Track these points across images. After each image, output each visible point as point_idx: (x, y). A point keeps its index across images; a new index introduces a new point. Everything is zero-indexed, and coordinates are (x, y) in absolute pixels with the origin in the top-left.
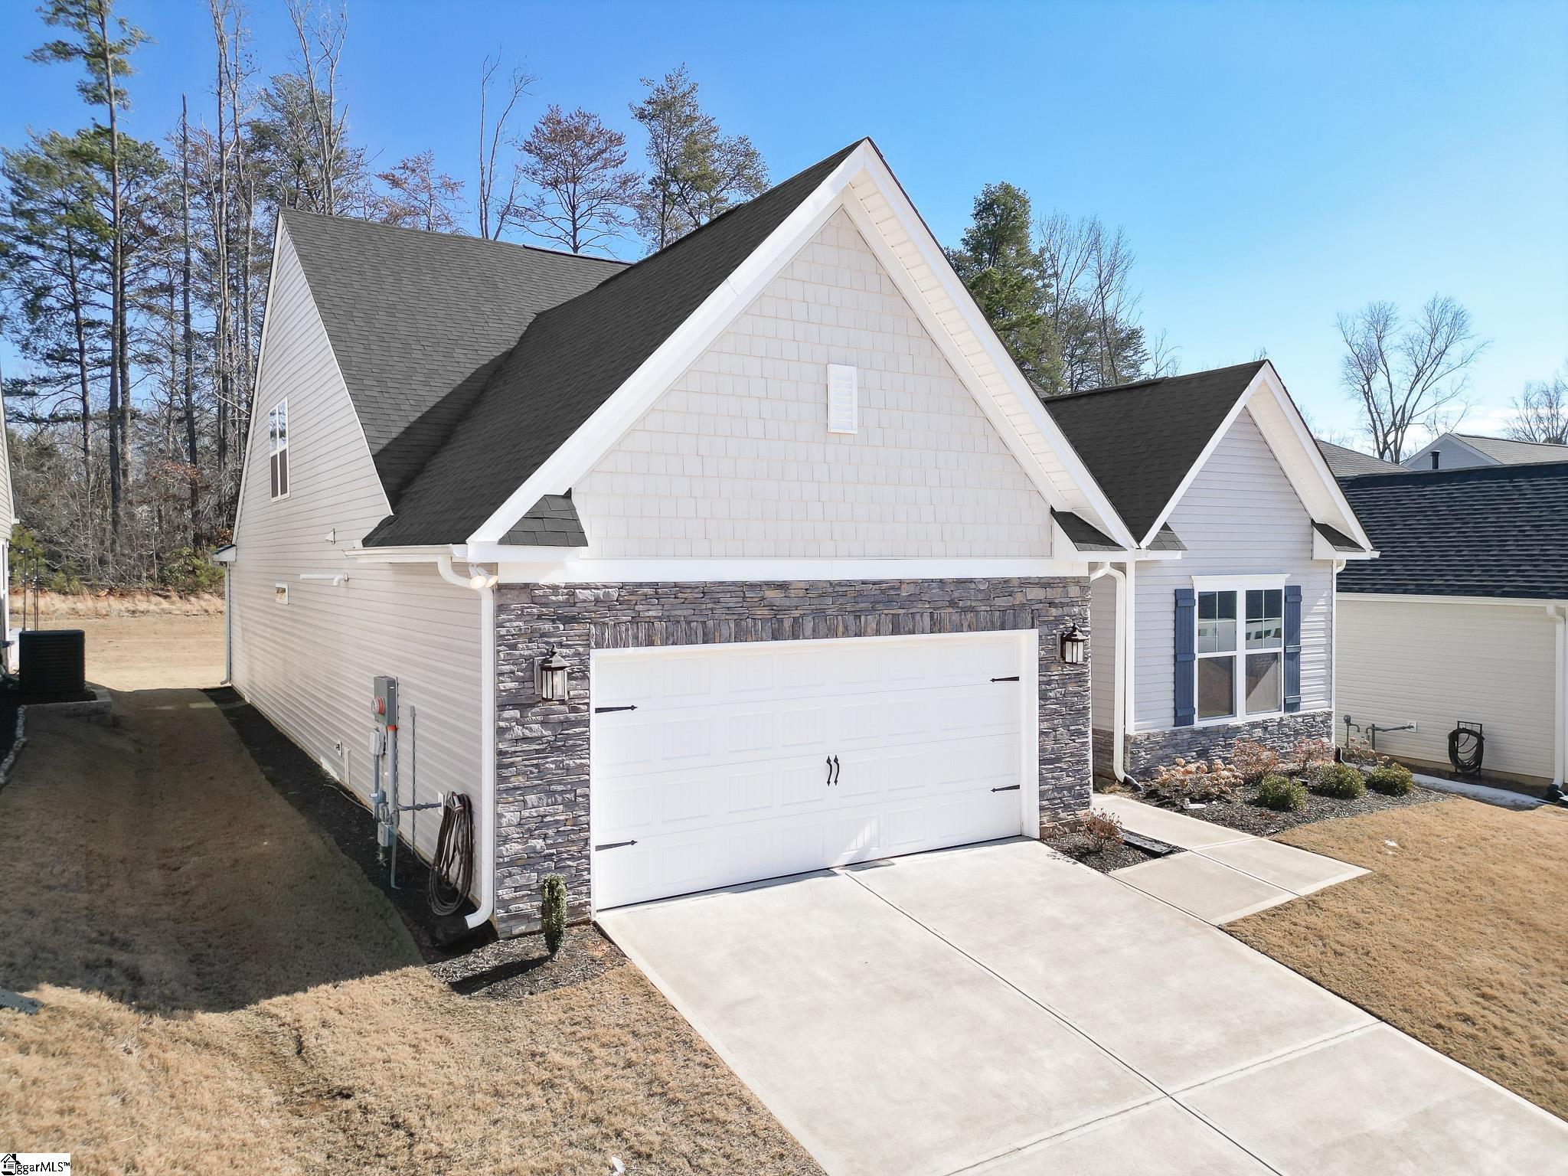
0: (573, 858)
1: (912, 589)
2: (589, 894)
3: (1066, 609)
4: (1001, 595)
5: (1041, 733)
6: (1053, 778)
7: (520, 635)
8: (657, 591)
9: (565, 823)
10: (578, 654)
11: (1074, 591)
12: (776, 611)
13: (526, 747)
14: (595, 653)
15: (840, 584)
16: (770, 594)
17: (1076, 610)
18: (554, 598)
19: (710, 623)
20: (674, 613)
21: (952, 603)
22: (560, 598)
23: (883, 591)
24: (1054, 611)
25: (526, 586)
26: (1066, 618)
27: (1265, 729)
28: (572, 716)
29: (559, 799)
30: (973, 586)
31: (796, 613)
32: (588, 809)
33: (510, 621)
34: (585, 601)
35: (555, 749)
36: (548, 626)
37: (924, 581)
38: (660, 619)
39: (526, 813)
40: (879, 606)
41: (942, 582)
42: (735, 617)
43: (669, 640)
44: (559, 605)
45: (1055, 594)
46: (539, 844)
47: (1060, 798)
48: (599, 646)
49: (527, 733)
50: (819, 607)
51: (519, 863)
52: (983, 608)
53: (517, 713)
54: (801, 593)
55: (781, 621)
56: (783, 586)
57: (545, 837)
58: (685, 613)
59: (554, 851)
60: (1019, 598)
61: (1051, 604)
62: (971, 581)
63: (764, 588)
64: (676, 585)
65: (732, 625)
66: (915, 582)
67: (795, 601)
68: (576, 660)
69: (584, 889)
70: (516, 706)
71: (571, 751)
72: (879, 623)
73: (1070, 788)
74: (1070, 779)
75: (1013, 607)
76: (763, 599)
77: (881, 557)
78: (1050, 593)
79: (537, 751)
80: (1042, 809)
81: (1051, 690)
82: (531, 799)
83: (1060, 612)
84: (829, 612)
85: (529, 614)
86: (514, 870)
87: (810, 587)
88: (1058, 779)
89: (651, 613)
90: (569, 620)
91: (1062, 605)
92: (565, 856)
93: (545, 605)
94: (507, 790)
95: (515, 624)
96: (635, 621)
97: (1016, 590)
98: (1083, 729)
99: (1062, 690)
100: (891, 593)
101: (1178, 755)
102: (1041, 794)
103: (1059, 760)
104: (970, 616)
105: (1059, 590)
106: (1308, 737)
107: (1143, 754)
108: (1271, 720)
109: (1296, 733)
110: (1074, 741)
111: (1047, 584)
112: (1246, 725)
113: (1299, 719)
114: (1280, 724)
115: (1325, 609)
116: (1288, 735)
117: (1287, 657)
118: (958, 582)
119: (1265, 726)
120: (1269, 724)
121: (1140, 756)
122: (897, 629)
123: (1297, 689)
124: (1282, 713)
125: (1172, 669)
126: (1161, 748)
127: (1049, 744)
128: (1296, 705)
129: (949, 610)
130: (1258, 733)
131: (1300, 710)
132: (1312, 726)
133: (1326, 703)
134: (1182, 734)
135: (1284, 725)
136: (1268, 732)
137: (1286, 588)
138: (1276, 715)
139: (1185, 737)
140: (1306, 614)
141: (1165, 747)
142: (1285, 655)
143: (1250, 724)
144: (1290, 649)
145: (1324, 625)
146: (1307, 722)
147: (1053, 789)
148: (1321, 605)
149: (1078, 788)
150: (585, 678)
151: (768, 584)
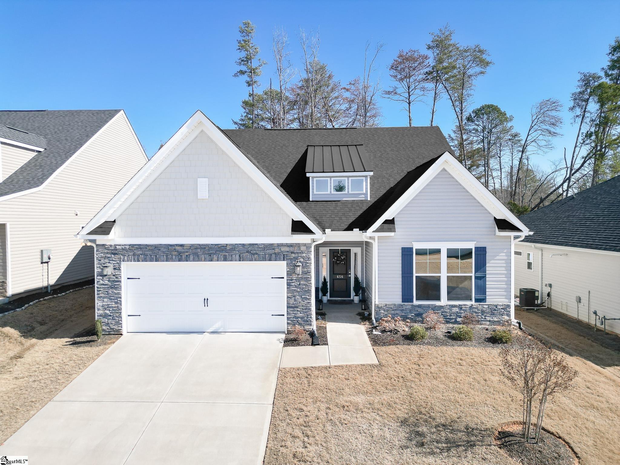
0: (117, 317)
1: (231, 247)
2: (121, 327)
3: (300, 255)
4: (269, 249)
5: (288, 297)
7: (102, 258)
8: (140, 247)
9: (115, 307)
10: (118, 263)
11: (303, 248)
12: (180, 253)
13: (103, 286)
14: (122, 263)
15: (203, 245)
16: (177, 248)
17: (304, 255)
18: (111, 248)
19: (158, 256)
20: (146, 253)
21: (248, 252)
22: (112, 248)
23: (219, 248)
24: (293, 255)
25: (103, 245)
26: (299, 258)
27: (461, 308)
28: (116, 279)
29: (113, 301)
30: (257, 246)
31: (187, 254)
32: (121, 304)
33: (99, 254)
34: (119, 249)
35: (112, 288)
36: (109, 255)
37: (236, 244)
38: (141, 254)
39: (104, 303)
40: (217, 252)
41: (243, 245)
42: (165, 254)
43: (145, 260)
44: (112, 250)
45: (296, 250)
46: (108, 312)
47: (297, 321)
48: (123, 261)
49: (104, 283)
50: (195, 252)
51: (103, 316)
52: (261, 253)
53: (101, 278)
54: (188, 248)
55: (181, 256)
56: (182, 245)
57: (110, 310)
58: (149, 253)
59: (112, 314)
60: (277, 251)
61: (292, 253)
62: (256, 244)
63: (175, 246)
64: (146, 245)
65: (165, 257)
66: (232, 245)
67: (186, 250)
68: (117, 265)
69: (120, 325)
70: (101, 276)
71: (116, 289)
72: (218, 257)
73: (302, 318)
74: (302, 314)
75: (275, 253)
76: (175, 249)
77: (219, 236)
78: (292, 249)
79: (108, 288)
80: (288, 323)
81: (292, 283)
82: (105, 300)
83: (297, 255)
84: (199, 254)
85: (104, 252)
86: (101, 318)
87: (192, 245)
88: (295, 314)
89: (138, 253)
90: (115, 254)
91: (298, 253)
92: (115, 316)
93: (108, 250)
94: (99, 297)
95: (100, 255)
96: (134, 255)
97: (275, 248)
98: (308, 297)
99: (298, 283)
100: (223, 248)
101: (403, 314)
102: (288, 319)
103: (297, 307)
104: (256, 256)
105: (296, 248)
106: (491, 314)
107: (383, 311)
108: (465, 305)
109: (483, 312)
110: (304, 301)
111: (291, 245)
112: (447, 306)
113: (485, 306)
114: (471, 307)
115: (505, 258)
116: (477, 312)
117: (476, 278)
118: (250, 245)
119: (460, 307)
120: (463, 307)
121: (381, 313)
122: (225, 259)
123: (484, 293)
124: (473, 302)
125: (401, 279)
126: (393, 310)
127: (292, 301)
128: (483, 300)
129: (247, 254)
130: (456, 310)
131: (486, 302)
132: (495, 310)
133: (507, 300)
134: (406, 306)
135: (474, 308)
136: (463, 310)
137: (475, 248)
138: (469, 303)
139: (408, 307)
140: (491, 260)
141: (396, 310)
142: (475, 277)
143: (450, 305)
144: (479, 274)
145: (505, 265)
146: (491, 308)
147: (293, 317)
148: (503, 256)
149: (306, 318)
150: (120, 269)
151: (176, 245)
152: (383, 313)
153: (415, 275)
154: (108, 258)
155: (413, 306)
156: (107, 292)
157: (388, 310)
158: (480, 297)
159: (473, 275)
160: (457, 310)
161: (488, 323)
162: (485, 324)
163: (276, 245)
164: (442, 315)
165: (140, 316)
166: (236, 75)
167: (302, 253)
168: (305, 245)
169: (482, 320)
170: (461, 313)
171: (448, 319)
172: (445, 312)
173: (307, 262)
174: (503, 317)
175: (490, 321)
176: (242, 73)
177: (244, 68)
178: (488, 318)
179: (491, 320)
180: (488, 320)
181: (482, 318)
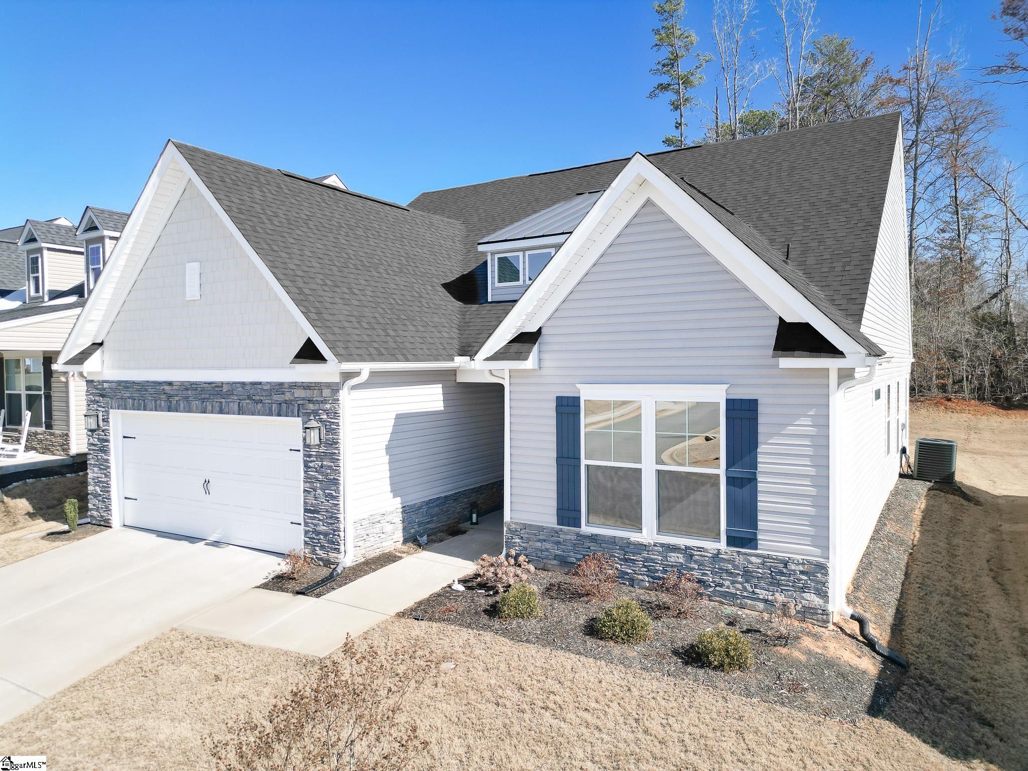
0: (106, 498)
1: (227, 388)
2: (111, 515)
3: (321, 406)
4: (277, 393)
5: (305, 491)
6: (312, 523)
7: (91, 401)
8: (127, 385)
9: (105, 482)
10: (106, 411)
11: (326, 392)
12: (169, 397)
13: (93, 448)
14: (110, 410)
15: (194, 383)
16: (167, 388)
17: (328, 406)
18: (99, 386)
19: (146, 401)
20: (133, 395)
21: (249, 398)
23: (213, 388)
24: (311, 406)
25: (92, 381)
26: (321, 412)
27: (690, 556)
28: (105, 437)
29: (103, 472)
30: (260, 387)
31: (177, 398)
32: (110, 479)
34: (106, 388)
35: (101, 451)
36: (97, 398)
37: (234, 383)
39: (95, 475)
40: (212, 397)
41: (243, 384)
42: (153, 399)
43: (132, 408)
44: (100, 389)
45: (315, 394)
46: (98, 489)
47: (318, 540)
48: (111, 408)
49: (93, 442)
50: (185, 395)
51: (94, 495)
52: (267, 401)
53: (91, 433)
54: (178, 388)
55: (171, 402)
56: (170, 384)
57: (100, 487)
58: (137, 395)
59: (102, 494)
60: (288, 396)
61: (310, 401)
62: (260, 383)
63: (164, 384)
64: (133, 382)
65: (153, 403)
66: (228, 383)
67: (176, 392)
68: (106, 414)
69: (110, 513)
71: (105, 452)
72: (212, 406)
73: (326, 535)
74: (325, 528)
75: (286, 402)
76: (163, 390)
77: (214, 368)
78: (309, 394)
80: (306, 543)
81: (311, 462)
83: (317, 406)
84: (190, 399)
85: (93, 393)
87: (182, 384)
88: (315, 525)
89: (126, 395)
90: (103, 396)
91: (318, 402)
93: (97, 389)
95: (90, 396)
96: (121, 398)
97: (286, 390)
98: (334, 494)
99: (320, 463)
100: (217, 389)
101: (559, 552)
102: (306, 532)
103: (317, 512)
104: (260, 406)
105: (316, 392)
106: (771, 584)
107: (517, 540)
108: (700, 549)
109: (747, 574)
110: (328, 501)
111: (307, 386)
112: (655, 545)
113: (753, 559)
114: (717, 556)
115: (812, 431)
116: (731, 573)
117: (730, 481)
118: (254, 384)
119: (688, 552)
120: (695, 553)
121: (515, 543)
122: (221, 412)
123: (753, 522)
124: (722, 545)
125: (554, 471)
126: (539, 541)
127: (311, 500)
128: (750, 542)
129: (248, 401)
130: (677, 558)
131: (756, 548)
132: (782, 574)
133: (818, 551)
134: (566, 533)
135: (724, 559)
136: (696, 562)
137: (728, 401)
138: (710, 545)
139: (568, 537)
140: (772, 435)
141: (545, 541)
142: (727, 478)
143: (662, 545)
144: (737, 471)
145: (809, 451)
146: (771, 566)
147: (313, 532)
148: (804, 425)
149: (331, 536)
150: (108, 422)
151: (165, 382)
152: (520, 546)
153: (584, 462)
154: (98, 402)
155: (578, 535)
156: (96, 456)
157: (529, 540)
158: (743, 531)
159: (721, 471)
160: (681, 560)
161: (761, 606)
162: (753, 609)
163: (286, 386)
164: (645, 566)
165: (136, 499)
166: (652, 95)
167: (324, 402)
168: (328, 385)
169: (745, 594)
170: (692, 569)
171: (660, 578)
172: (653, 561)
173: (333, 420)
174: (804, 595)
175: (766, 601)
176: (663, 87)
177: (665, 79)
178: (762, 594)
179: (770, 598)
180: (761, 597)
181: (745, 589)
